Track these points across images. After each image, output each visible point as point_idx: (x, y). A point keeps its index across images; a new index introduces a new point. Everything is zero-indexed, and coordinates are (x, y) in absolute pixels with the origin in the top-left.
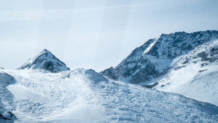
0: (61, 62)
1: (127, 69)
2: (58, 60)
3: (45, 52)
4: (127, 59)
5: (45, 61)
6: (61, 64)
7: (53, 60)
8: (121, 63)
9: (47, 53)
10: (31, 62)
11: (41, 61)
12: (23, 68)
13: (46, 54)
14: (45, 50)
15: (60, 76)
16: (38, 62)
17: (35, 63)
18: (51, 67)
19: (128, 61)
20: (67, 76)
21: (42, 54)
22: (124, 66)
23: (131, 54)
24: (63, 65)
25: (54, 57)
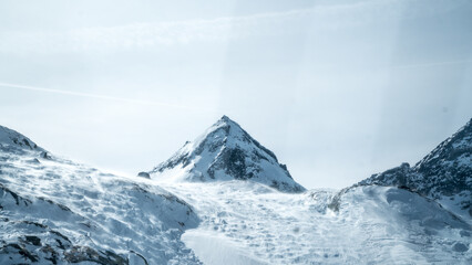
0: (263, 149)
1: (454, 171)
2: (257, 144)
3: (224, 124)
4: (454, 140)
5: (223, 147)
6: (265, 154)
7: (243, 146)
8: (434, 153)
9: (228, 127)
10: (190, 149)
11: (215, 148)
12: (171, 165)
13: (227, 129)
14: (225, 119)
15: (307, 204)
16: (206, 150)
17: (198, 152)
18: (238, 163)
19: (455, 146)
20: (331, 206)
21: (216, 128)
22: (444, 162)
23: (466, 128)
24: (269, 157)
25: (247, 137)
